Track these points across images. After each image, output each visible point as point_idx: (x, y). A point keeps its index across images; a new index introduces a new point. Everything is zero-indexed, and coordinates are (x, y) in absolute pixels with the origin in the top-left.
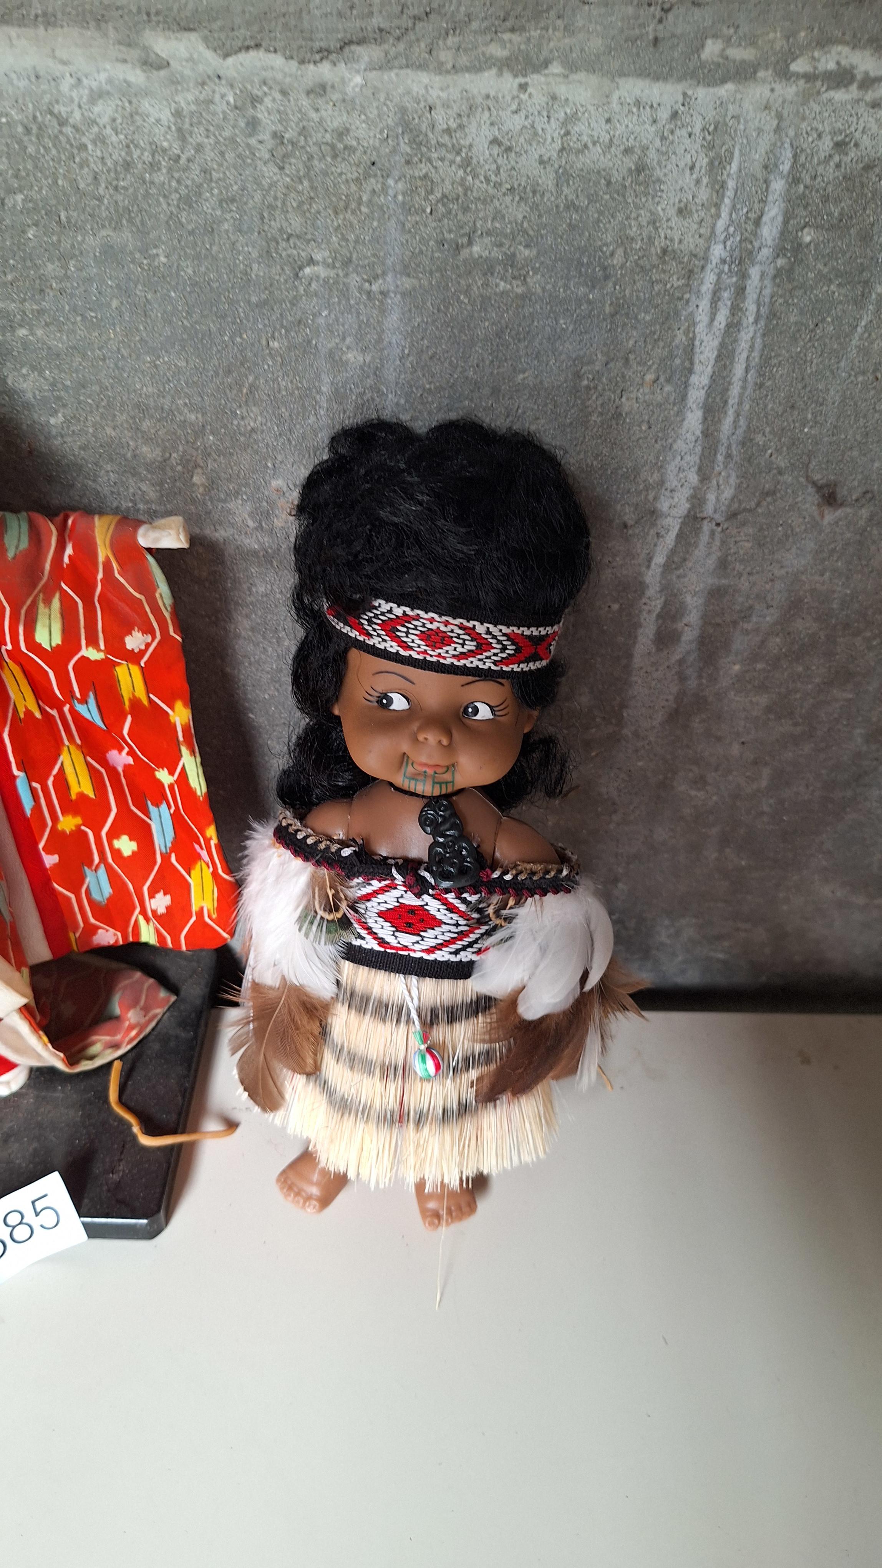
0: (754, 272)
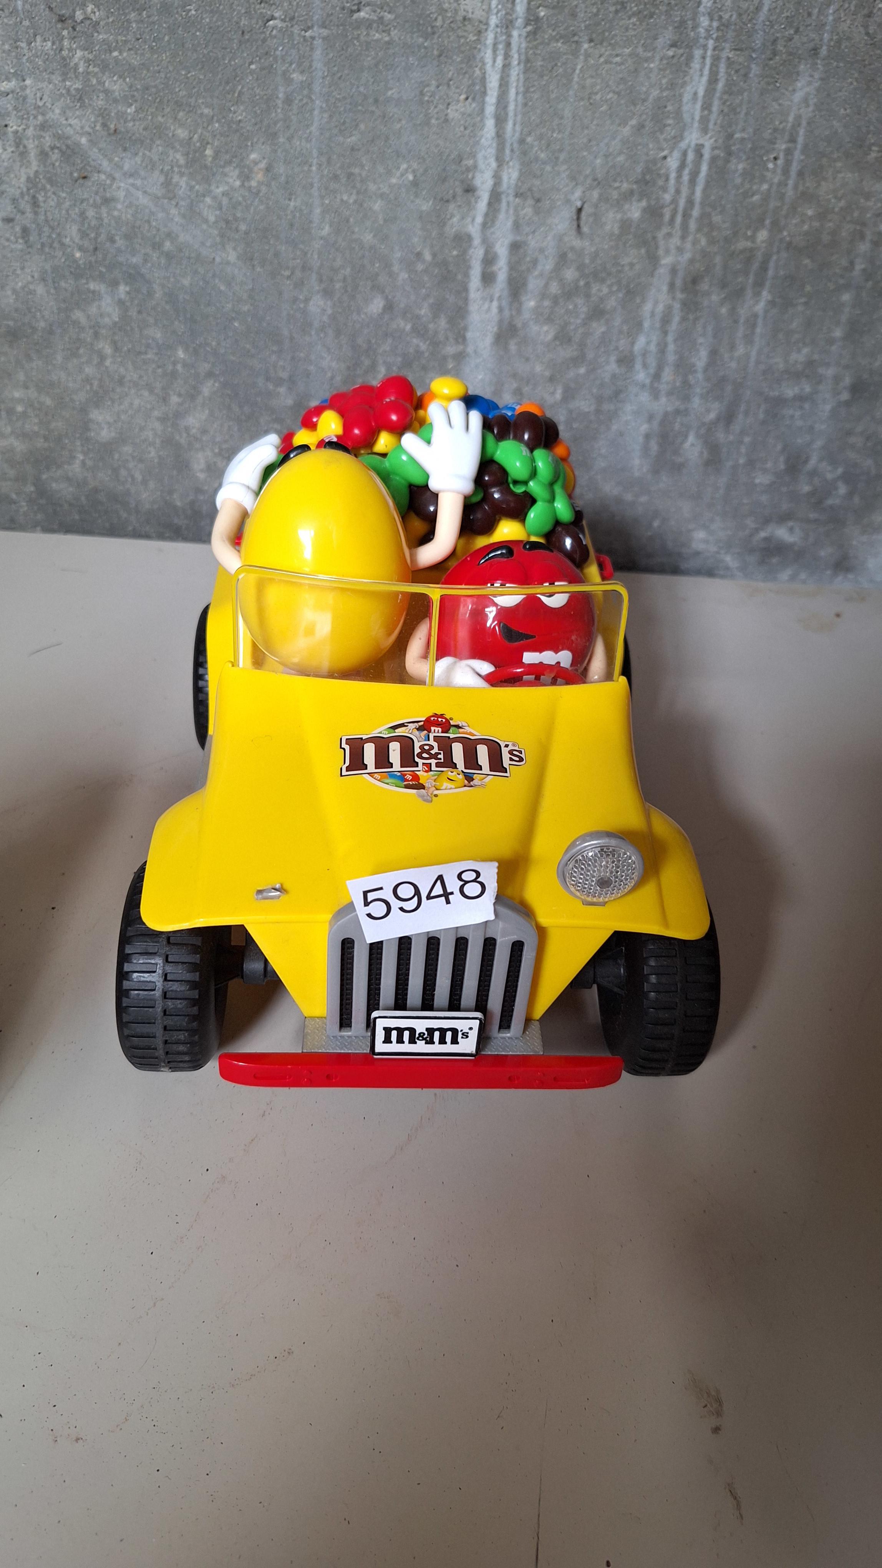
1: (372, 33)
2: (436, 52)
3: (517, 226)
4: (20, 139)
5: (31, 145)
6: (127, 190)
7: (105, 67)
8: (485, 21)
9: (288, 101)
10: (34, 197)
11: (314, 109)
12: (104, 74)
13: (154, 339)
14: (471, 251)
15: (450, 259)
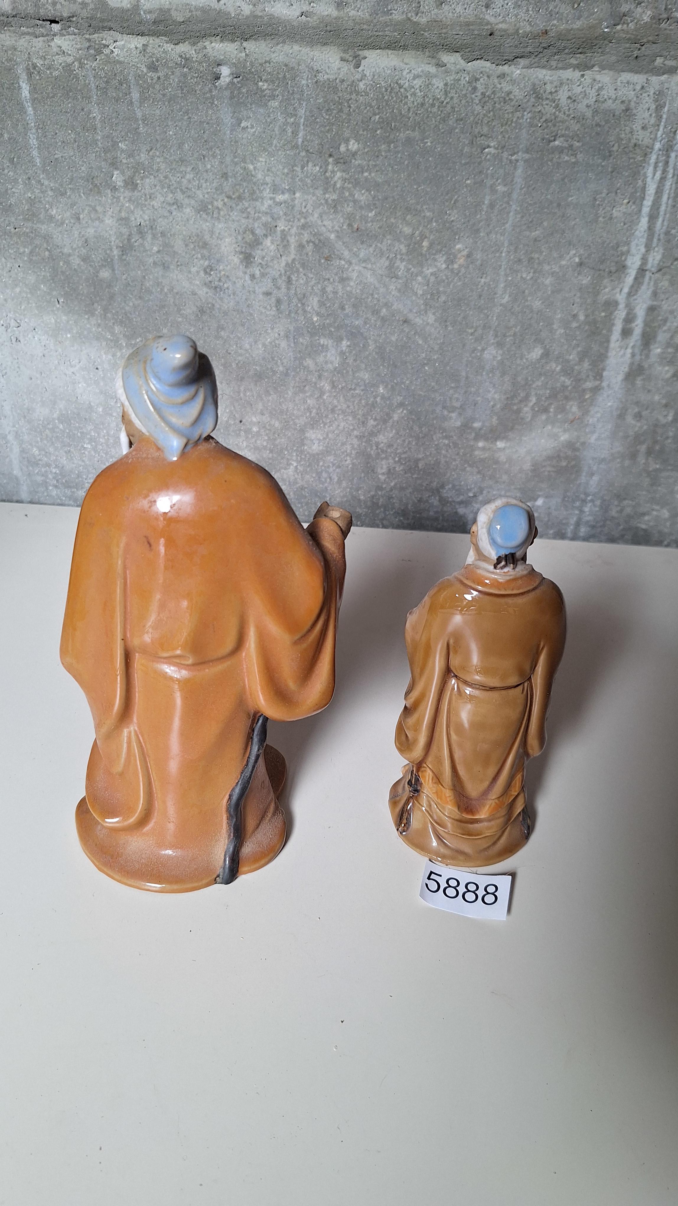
0: (673, 155)
1: (562, 156)
2: (610, 170)
3: (655, 294)
4: (285, 235)
5: (292, 240)
6: (360, 272)
7: (356, 183)
8: (651, 147)
9: (492, 206)
10: (289, 277)
11: (510, 212)
12: (355, 188)
13: (362, 379)
14: (616, 312)
15: (599, 319)
